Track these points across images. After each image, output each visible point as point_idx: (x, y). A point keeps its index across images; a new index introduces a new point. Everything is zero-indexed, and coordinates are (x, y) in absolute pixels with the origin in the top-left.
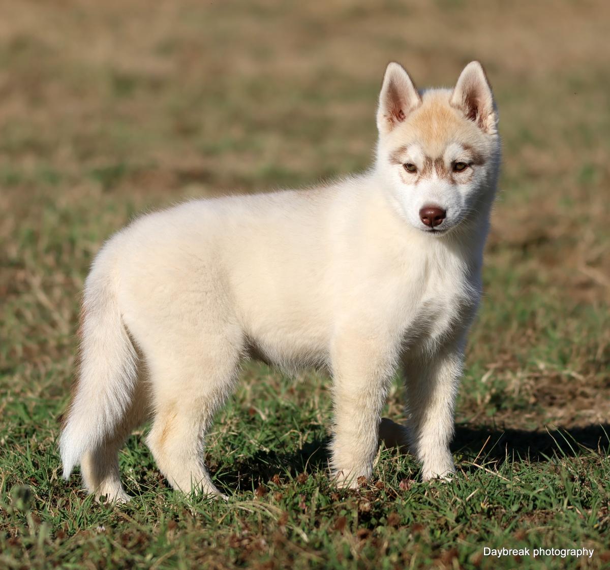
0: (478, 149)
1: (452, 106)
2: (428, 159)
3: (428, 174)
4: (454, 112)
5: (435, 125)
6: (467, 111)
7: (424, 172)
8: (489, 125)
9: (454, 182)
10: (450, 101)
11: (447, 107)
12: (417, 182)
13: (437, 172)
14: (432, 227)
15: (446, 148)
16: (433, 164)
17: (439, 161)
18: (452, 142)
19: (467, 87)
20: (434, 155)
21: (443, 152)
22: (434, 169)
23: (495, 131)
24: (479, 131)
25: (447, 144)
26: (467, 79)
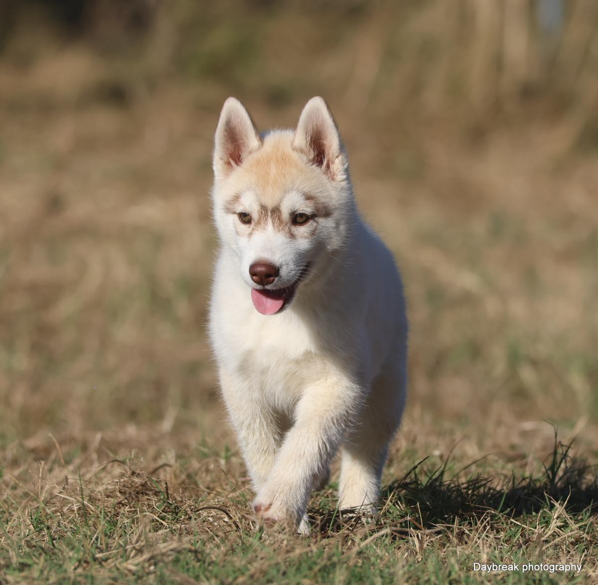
0: (323, 200)
1: (294, 149)
2: (263, 208)
3: (262, 225)
4: (295, 156)
5: (273, 170)
6: (312, 155)
7: (259, 223)
8: (337, 170)
9: (292, 236)
10: (292, 144)
11: (289, 150)
12: (250, 234)
13: (273, 223)
14: (264, 286)
15: (284, 197)
16: (269, 214)
17: (276, 211)
18: (292, 189)
19: (310, 127)
20: (270, 204)
21: (281, 201)
22: (270, 220)
23: (345, 177)
24: (324, 178)
25: (286, 192)
26: (310, 117)
